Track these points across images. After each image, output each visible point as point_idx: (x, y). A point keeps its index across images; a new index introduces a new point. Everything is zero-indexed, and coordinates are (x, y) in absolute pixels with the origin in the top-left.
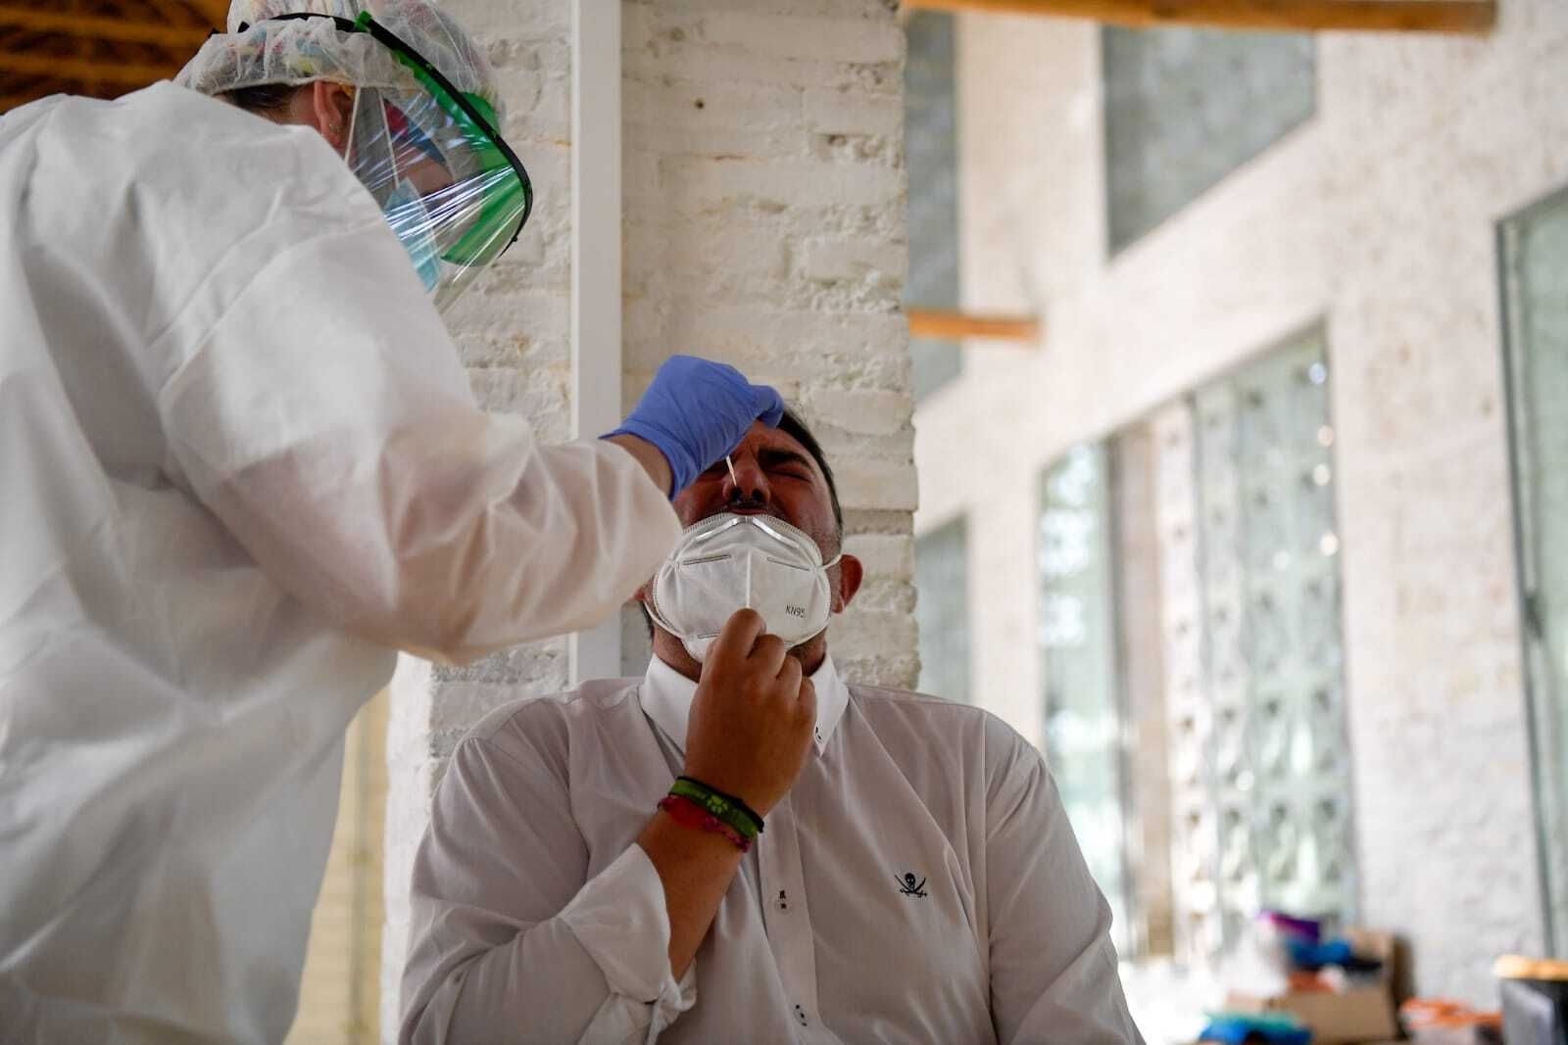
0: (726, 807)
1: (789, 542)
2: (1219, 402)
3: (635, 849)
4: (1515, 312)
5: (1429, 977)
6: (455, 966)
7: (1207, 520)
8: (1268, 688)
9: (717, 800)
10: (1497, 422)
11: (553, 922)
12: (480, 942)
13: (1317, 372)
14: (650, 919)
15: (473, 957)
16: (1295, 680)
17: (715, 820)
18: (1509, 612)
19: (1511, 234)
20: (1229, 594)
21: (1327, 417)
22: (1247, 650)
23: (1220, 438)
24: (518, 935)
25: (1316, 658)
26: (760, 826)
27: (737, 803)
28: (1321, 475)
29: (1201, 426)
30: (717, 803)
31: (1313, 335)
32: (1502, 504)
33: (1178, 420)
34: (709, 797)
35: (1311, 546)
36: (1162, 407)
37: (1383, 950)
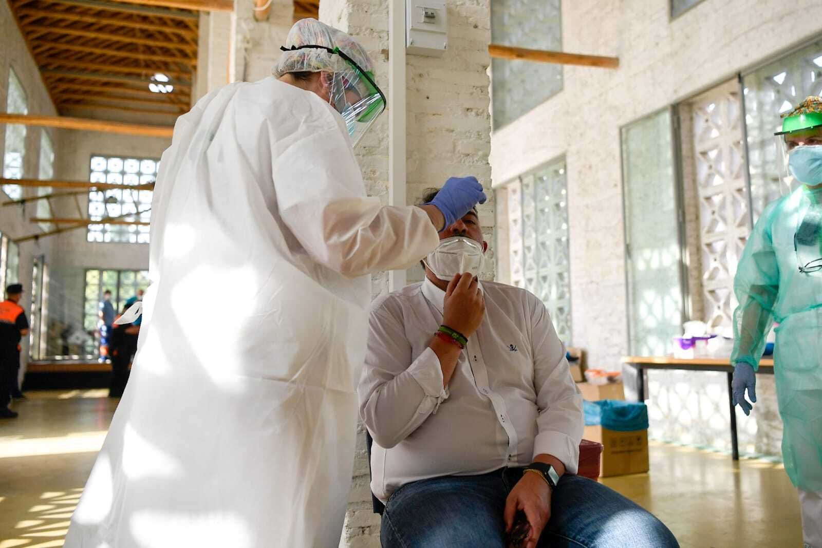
0: (458, 336)
1: (473, 246)
2: (529, 180)
3: (429, 350)
4: (625, 156)
5: (592, 363)
6: (376, 388)
7: (525, 218)
8: (543, 272)
9: (455, 334)
10: (619, 190)
11: (405, 372)
12: (383, 380)
13: (562, 171)
14: (437, 373)
15: (381, 385)
16: (552, 270)
17: (455, 340)
18: (621, 250)
19: (624, 130)
20: (531, 242)
21: (565, 185)
22: (537, 260)
23: (529, 191)
24: (395, 378)
25: (559, 263)
26: (467, 341)
27: (461, 335)
28: (562, 204)
29: (524, 186)
30: (455, 335)
31: (561, 159)
32: (620, 216)
33: (517, 185)
34: (453, 333)
35: (558, 228)
36: (511, 181)
37: (579, 355)
